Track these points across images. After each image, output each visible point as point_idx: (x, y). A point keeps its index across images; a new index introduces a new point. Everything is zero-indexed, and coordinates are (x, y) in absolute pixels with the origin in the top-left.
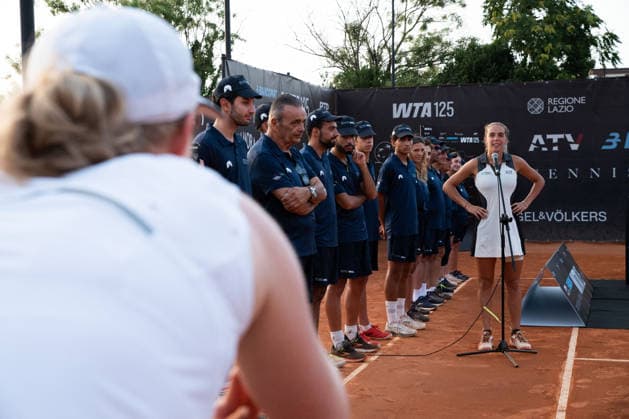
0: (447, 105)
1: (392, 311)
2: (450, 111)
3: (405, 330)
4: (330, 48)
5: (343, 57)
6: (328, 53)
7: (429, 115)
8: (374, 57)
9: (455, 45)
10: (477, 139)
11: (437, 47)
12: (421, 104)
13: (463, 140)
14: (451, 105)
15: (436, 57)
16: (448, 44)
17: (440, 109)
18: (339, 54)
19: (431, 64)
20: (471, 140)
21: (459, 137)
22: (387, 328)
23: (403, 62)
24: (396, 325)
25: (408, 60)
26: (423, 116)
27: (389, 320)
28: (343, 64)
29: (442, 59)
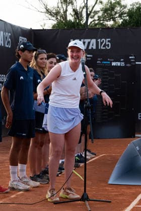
0: (106, 41)
1: (14, 173)
2: (108, 45)
3: (22, 186)
4: (48, 7)
5: (57, 13)
6: (47, 10)
7: (94, 47)
8: (77, 14)
9: (129, 7)
10: (123, 63)
11: (118, 9)
12: (89, 40)
13: (114, 64)
14: (108, 41)
15: (117, 15)
16: (125, 7)
17: (101, 43)
18: (54, 11)
19: (114, 20)
20: (119, 64)
21: (111, 62)
22: (10, 185)
23: (96, 18)
24: (15, 183)
25: (99, 17)
26: (90, 48)
27: (12, 179)
28: (57, 18)
29: (120, 16)
